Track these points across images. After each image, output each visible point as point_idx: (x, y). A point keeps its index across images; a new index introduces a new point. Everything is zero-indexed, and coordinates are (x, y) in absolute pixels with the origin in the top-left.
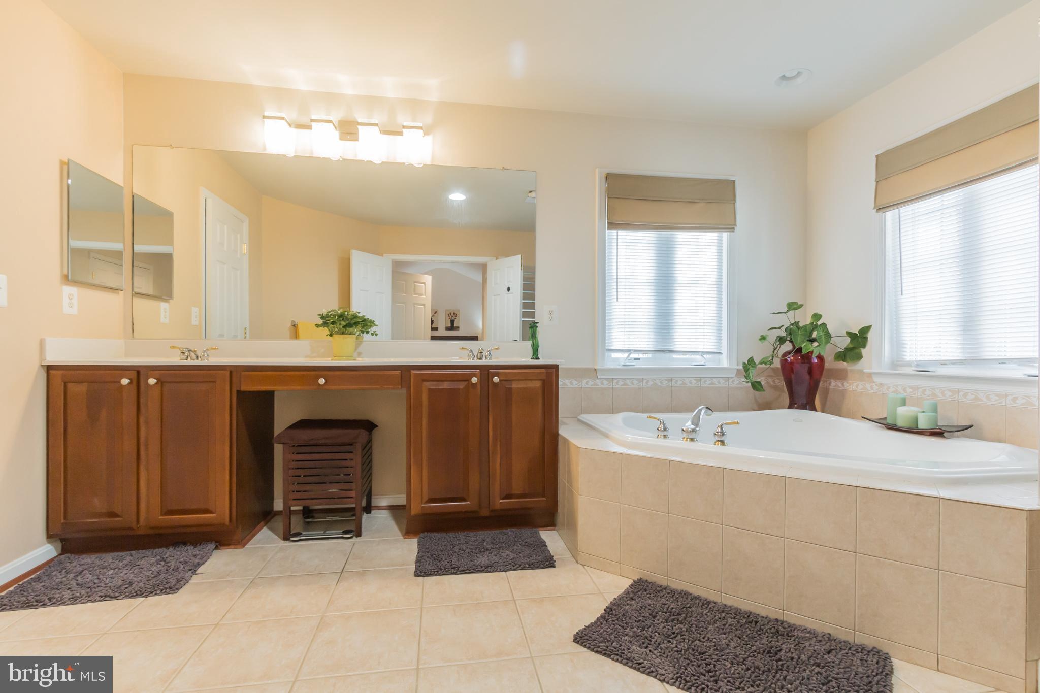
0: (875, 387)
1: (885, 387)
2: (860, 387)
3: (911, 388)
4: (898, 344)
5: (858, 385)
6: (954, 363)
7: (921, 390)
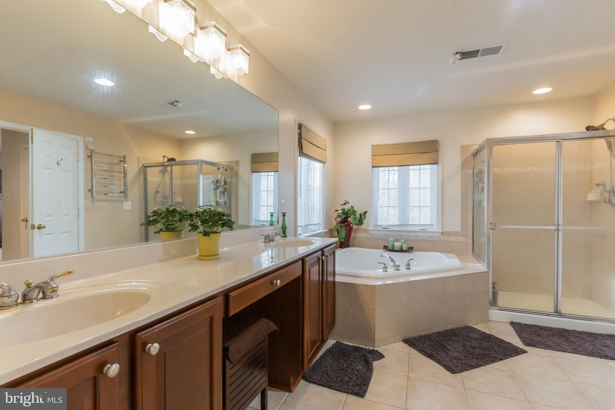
0: (369, 235)
1: (374, 235)
2: (363, 235)
3: (384, 235)
4: (376, 218)
5: (362, 235)
6: (398, 226)
7: (388, 235)
